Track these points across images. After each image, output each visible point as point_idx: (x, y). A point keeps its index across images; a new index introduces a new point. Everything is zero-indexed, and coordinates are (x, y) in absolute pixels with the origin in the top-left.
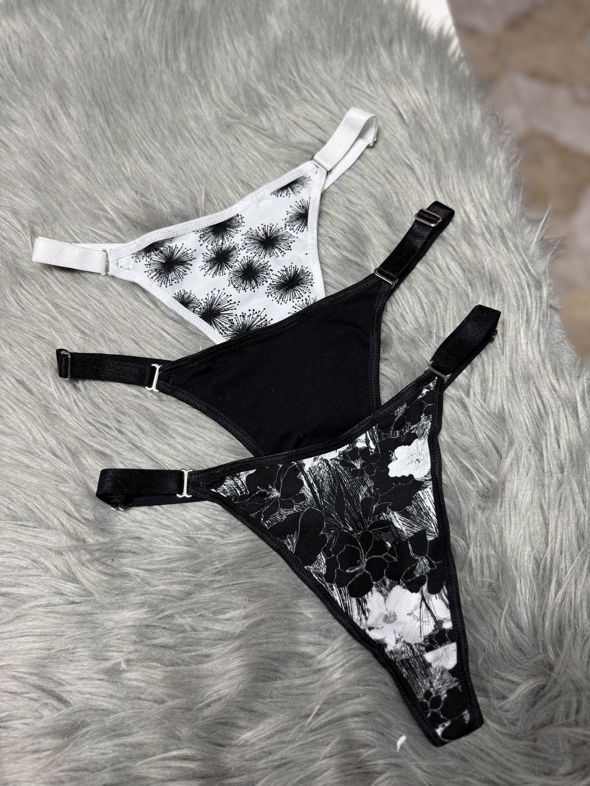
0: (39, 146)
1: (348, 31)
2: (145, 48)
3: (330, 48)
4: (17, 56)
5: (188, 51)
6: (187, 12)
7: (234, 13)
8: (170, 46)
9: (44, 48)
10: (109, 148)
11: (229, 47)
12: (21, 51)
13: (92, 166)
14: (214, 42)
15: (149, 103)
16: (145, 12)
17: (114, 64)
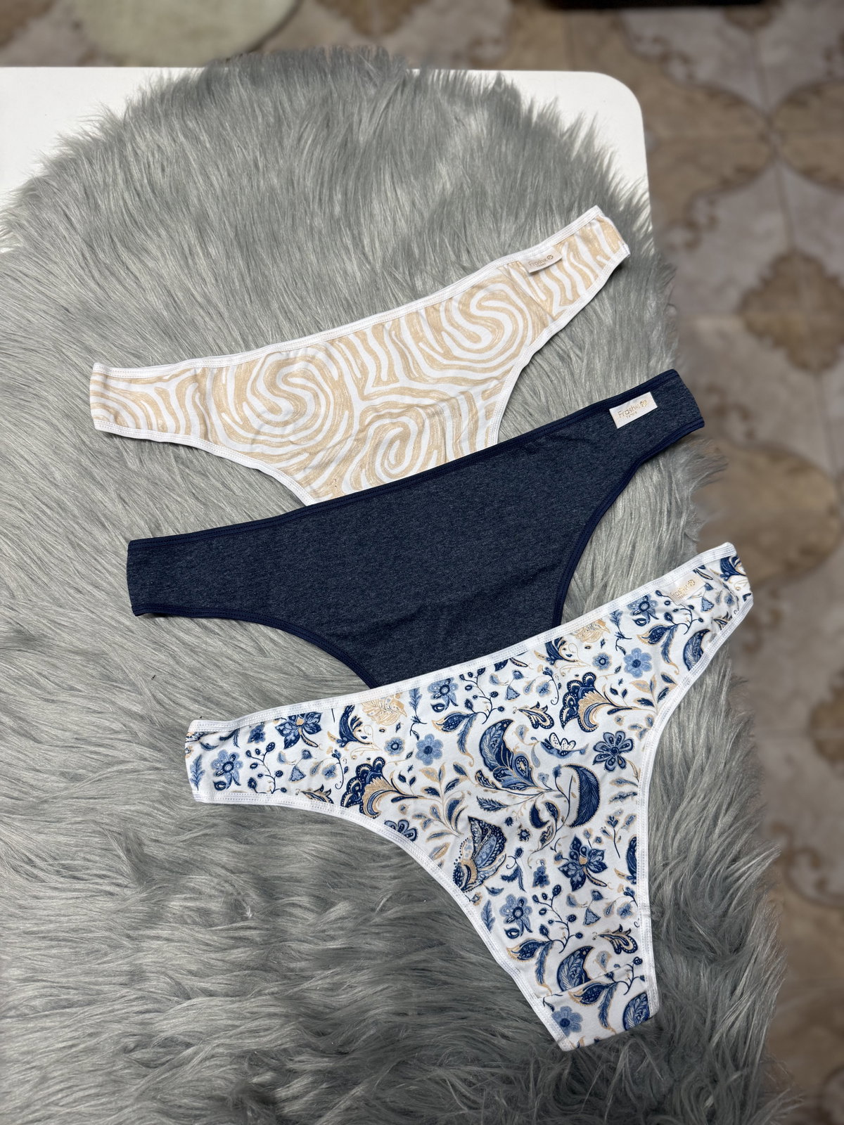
0: (172, 284)
1: (525, 190)
2: (298, 184)
3: (501, 208)
4: (157, 175)
5: (345, 194)
6: (349, 145)
7: (401, 153)
8: (326, 185)
9: (190, 172)
10: (246, 297)
11: (389, 194)
12: (163, 170)
13: (226, 315)
14: (375, 186)
15: (296, 251)
16: (302, 142)
17: (263, 200)
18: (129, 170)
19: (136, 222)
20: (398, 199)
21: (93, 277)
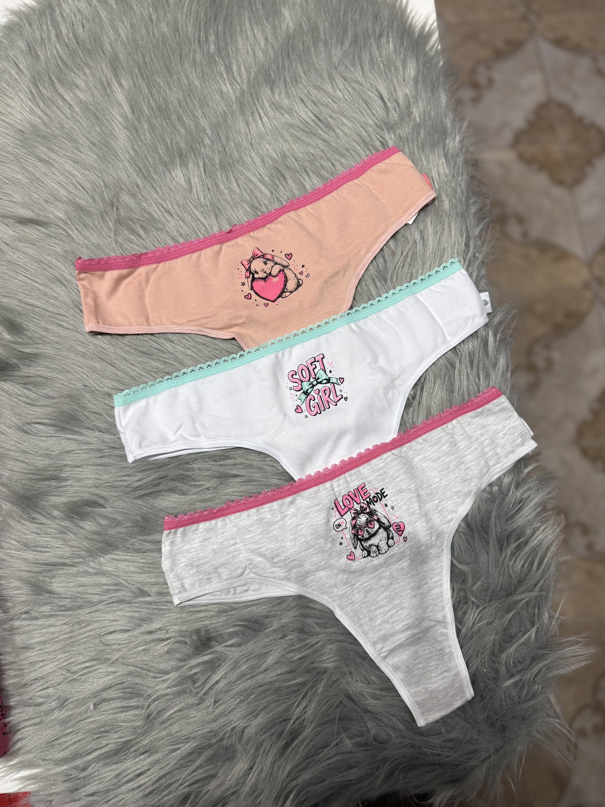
18: (59, 28)
19: (67, 66)
20: (255, 37)
21: (39, 107)
